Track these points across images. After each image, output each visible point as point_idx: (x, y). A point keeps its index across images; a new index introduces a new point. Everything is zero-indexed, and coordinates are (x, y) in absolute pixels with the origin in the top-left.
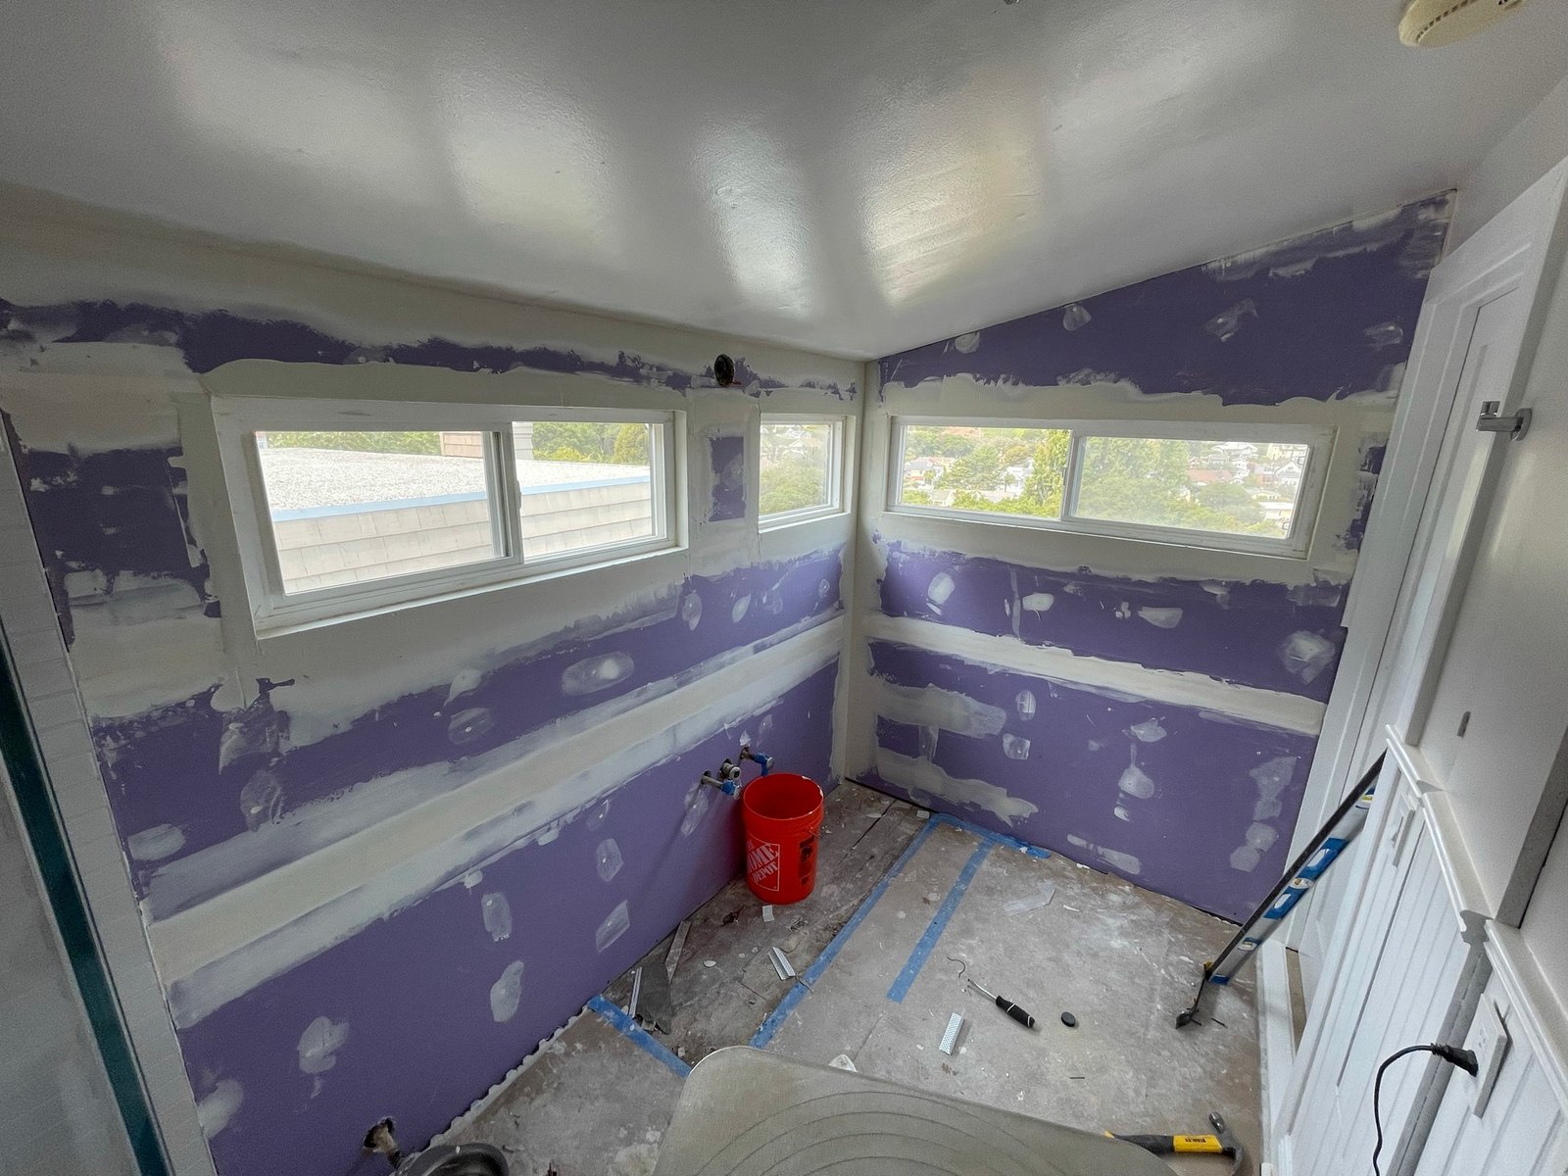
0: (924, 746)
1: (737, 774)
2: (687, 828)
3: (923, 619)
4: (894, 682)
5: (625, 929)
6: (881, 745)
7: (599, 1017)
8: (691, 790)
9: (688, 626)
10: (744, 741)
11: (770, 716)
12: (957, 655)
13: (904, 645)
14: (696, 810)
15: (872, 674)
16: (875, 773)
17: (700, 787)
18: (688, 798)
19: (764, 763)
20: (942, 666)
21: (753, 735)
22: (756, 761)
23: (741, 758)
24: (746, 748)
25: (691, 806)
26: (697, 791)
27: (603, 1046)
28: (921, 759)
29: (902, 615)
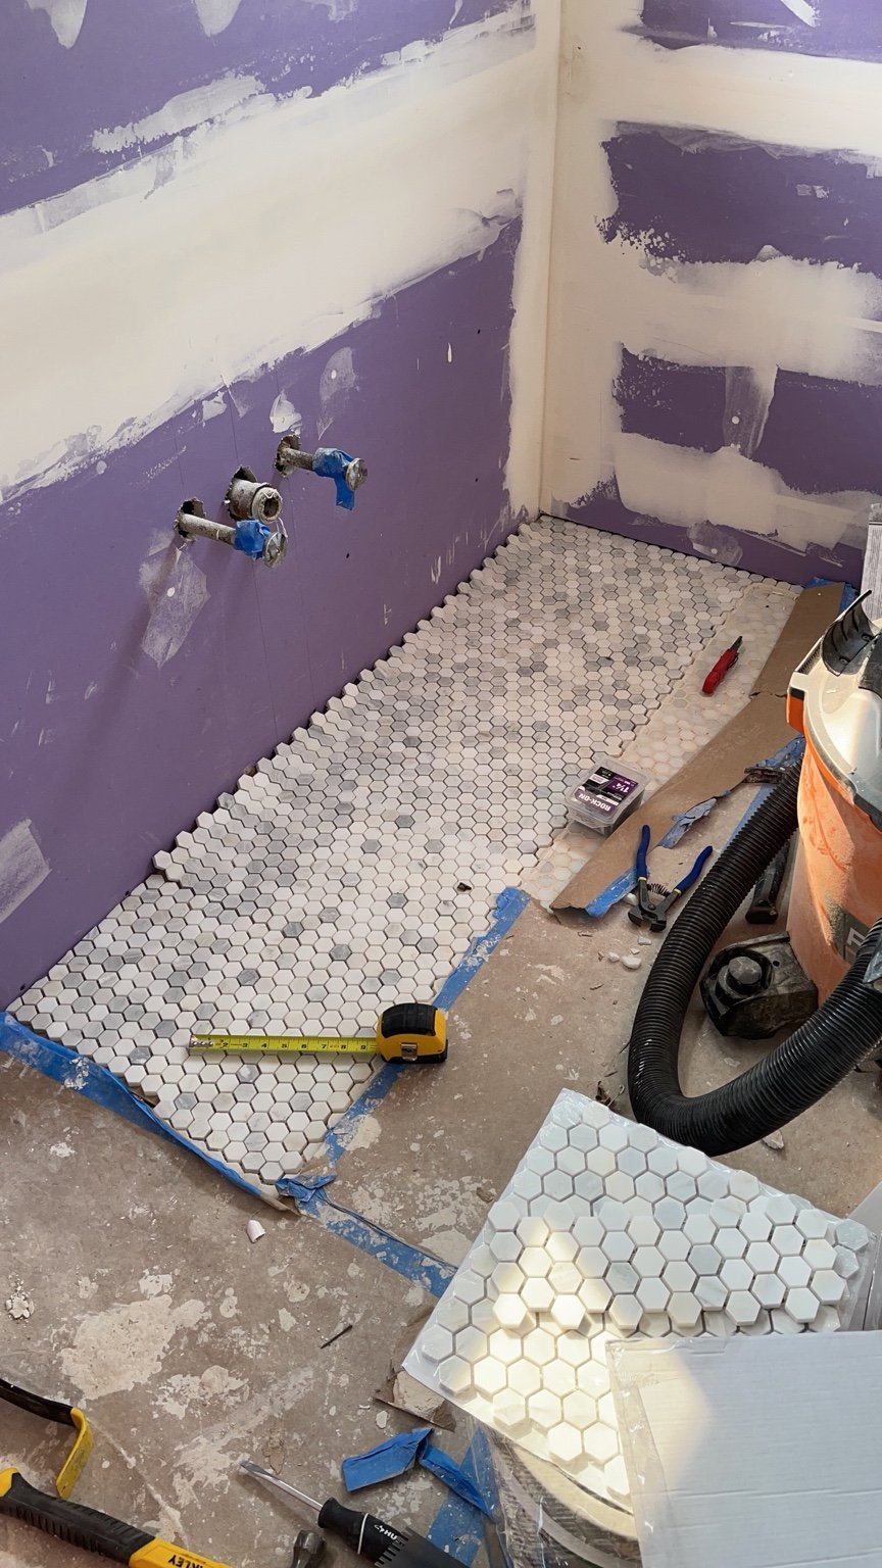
0: (735, 420)
1: (271, 505)
2: (160, 645)
3: (762, 45)
4: (667, 253)
5: (38, 881)
6: (630, 424)
7: (6, 1059)
8: (153, 552)
9: (49, 34)
10: (283, 419)
11: (345, 356)
12: (848, 152)
13: (703, 134)
14: (175, 602)
15: (610, 236)
16: (611, 496)
17: (176, 543)
18: (148, 573)
19: (341, 476)
20: (803, 190)
21: (304, 403)
22: (320, 473)
23: (280, 468)
24: (289, 441)
25: (160, 588)
26: (171, 552)
27: (23, 1118)
28: (729, 454)
29: (700, 38)
